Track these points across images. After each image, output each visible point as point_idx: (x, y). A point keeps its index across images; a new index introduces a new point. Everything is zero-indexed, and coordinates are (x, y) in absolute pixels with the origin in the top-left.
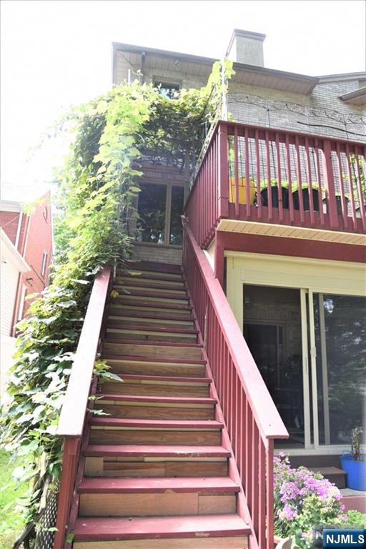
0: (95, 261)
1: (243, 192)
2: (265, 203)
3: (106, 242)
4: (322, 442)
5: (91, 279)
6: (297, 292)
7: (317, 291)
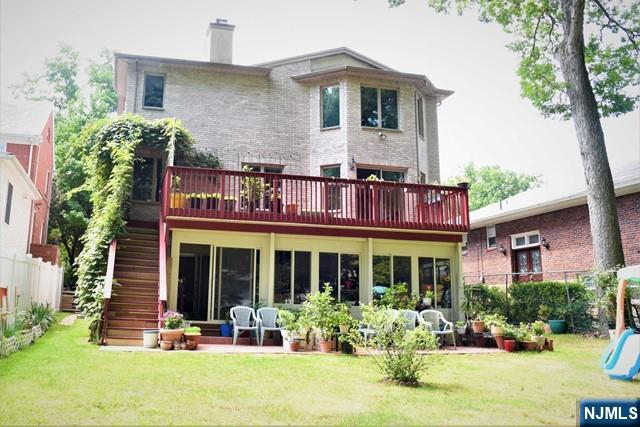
0: (109, 237)
1: (177, 202)
2: (192, 206)
3: (114, 222)
4: (215, 318)
5: (109, 245)
6: (209, 246)
7: (219, 246)
